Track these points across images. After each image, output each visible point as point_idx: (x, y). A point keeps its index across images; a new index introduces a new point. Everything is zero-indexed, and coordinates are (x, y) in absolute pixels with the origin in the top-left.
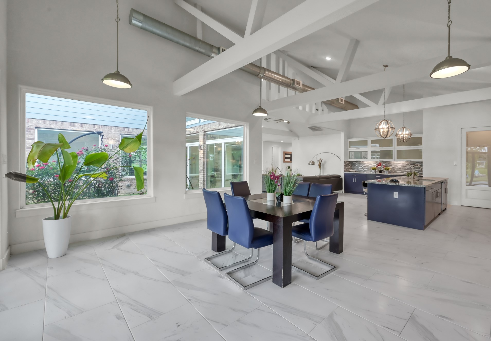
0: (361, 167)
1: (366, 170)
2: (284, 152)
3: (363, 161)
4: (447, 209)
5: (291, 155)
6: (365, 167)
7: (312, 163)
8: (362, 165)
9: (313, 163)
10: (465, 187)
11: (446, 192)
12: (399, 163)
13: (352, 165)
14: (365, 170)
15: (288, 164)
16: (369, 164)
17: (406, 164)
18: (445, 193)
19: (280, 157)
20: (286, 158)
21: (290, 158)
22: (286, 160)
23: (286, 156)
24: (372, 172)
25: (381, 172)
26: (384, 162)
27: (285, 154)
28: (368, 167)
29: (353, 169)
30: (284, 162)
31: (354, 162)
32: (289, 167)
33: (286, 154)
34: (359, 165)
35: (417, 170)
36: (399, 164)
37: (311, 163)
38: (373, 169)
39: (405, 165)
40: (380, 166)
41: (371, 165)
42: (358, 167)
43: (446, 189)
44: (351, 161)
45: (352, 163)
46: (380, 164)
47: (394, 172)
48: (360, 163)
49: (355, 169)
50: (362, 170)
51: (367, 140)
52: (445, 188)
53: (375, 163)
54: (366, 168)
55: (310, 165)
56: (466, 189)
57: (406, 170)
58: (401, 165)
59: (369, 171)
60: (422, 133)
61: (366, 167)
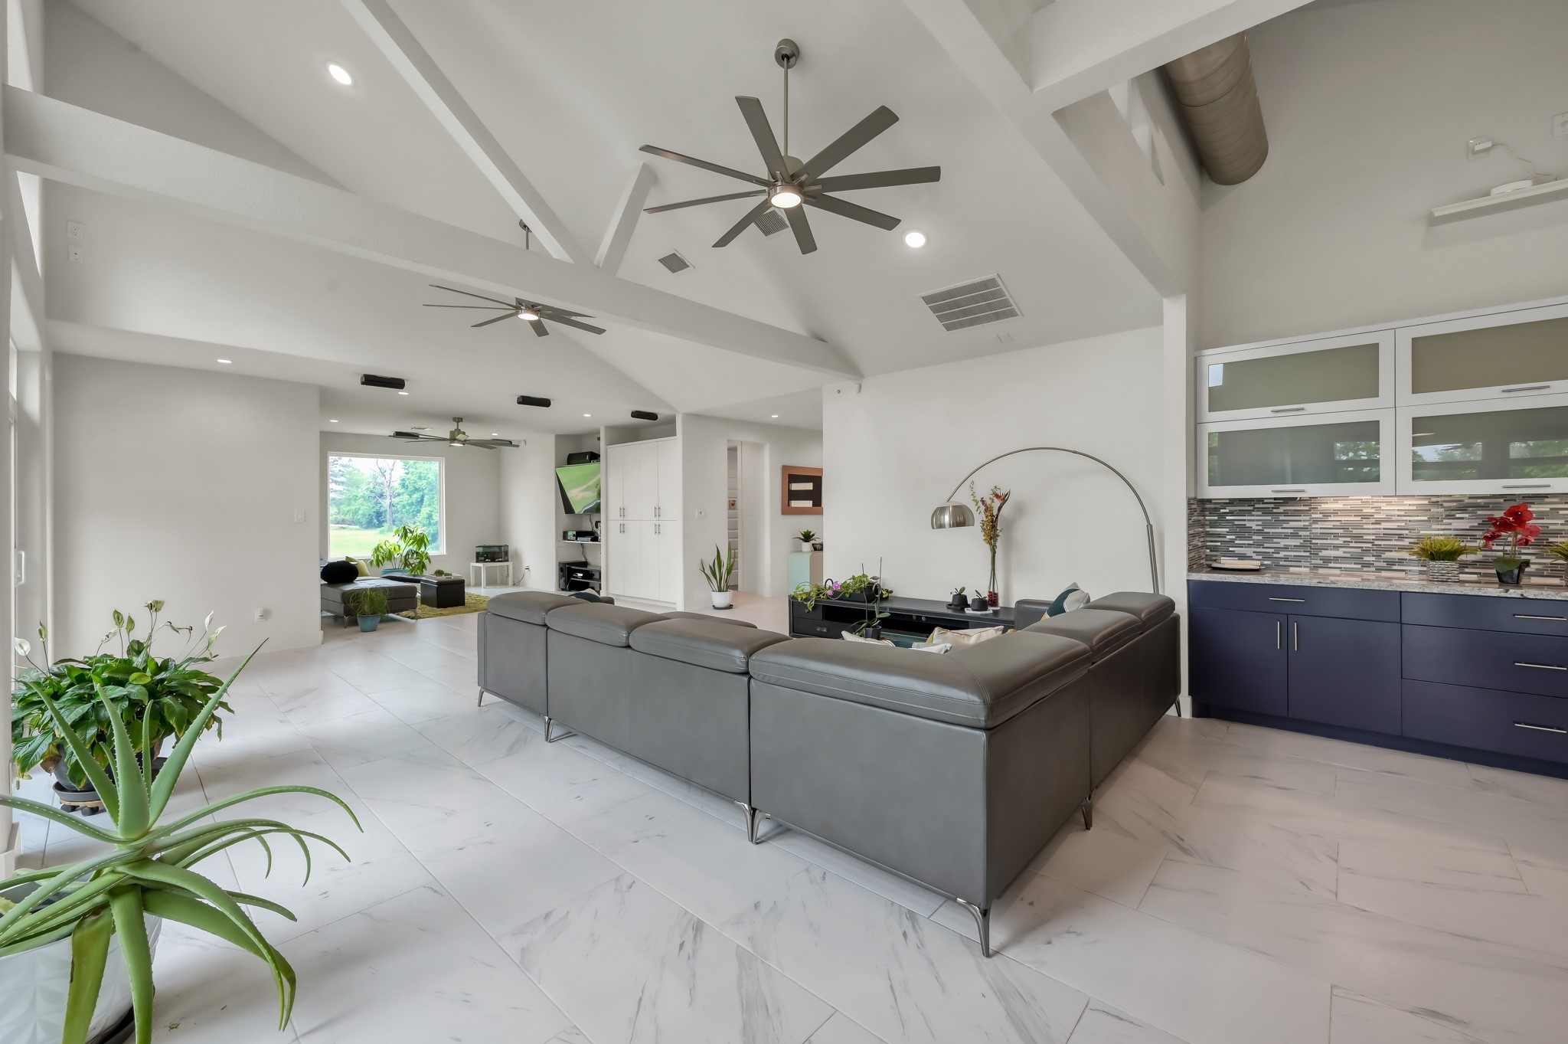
0: (1295, 536)
1: (1336, 559)
2: (785, 468)
5: (817, 481)
6: (1324, 536)
7: (954, 516)
8: (1301, 524)
9: (960, 519)
14: (1327, 560)
15: (806, 523)
16: (1366, 517)
19: (768, 487)
20: (794, 495)
21: (816, 496)
22: (795, 504)
23: (795, 487)
27: (792, 476)
28: (1358, 538)
30: (787, 510)
32: (807, 537)
33: (793, 478)
34: (1279, 523)
37: (947, 519)
41: (1378, 522)
42: (1269, 537)
48: (1285, 513)
50: (1298, 559)
51: (1375, 347)
53: (1422, 510)
54: (1336, 547)
55: (941, 526)
59: (1368, 565)
61: (1336, 536)
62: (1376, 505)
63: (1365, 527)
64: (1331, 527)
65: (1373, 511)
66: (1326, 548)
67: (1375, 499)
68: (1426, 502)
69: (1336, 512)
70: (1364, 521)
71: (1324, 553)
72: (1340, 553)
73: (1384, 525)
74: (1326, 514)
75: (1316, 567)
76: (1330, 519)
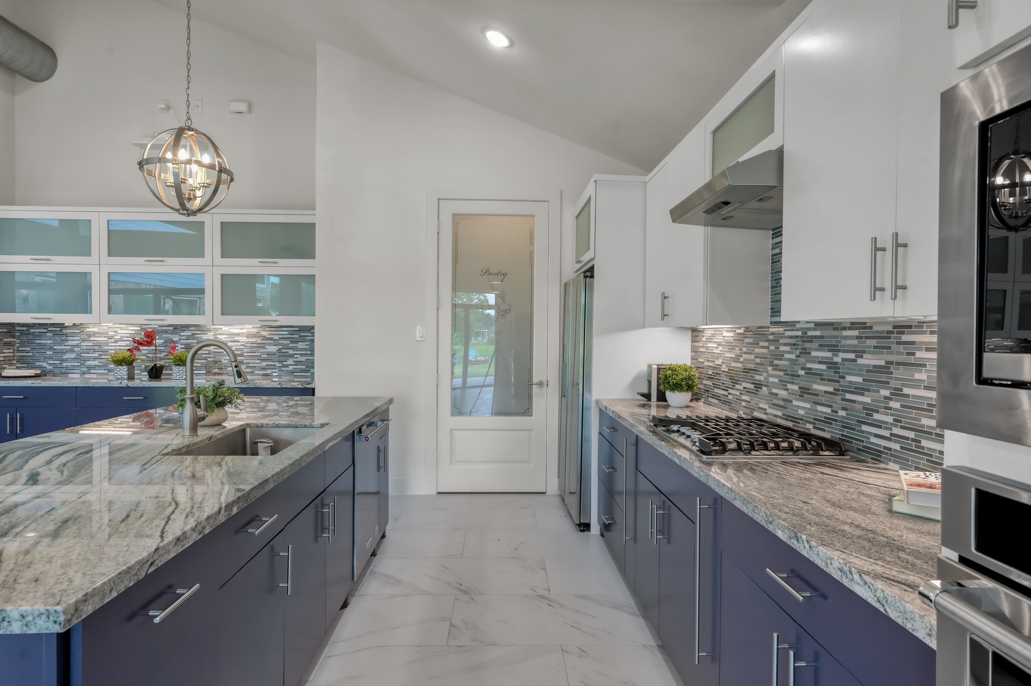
0: (71, 352)
1: (95, 367)
3: (77, 322)
4: (387, 534)
6: (88, 351)
8: (75, 343)
10: (449, 421)
11: (382, 464)
12: (238, 335)
13: (22, 344)
14: (90, 368)
16: (110, 338)
17: (265, 338)
18: (379, 471)
24: (117, 378)
25: (155, 373)
26: (177, 328)
28: (106, 352)
29: (24, 362)
31: (33, 326)
34: (62, 343)
35: (303, 359)
36: (237, 338)
38: (119, 362)
39: (259, 341)
40: (149, 344)
41: (116, 342)
42: (56, 353)
43: (382, 454)
44: (18, 324)
45: (22, 333)
46: (149, 338)
47: (217, 371)
48: (66, 335)
49: (39, 361)
51: (88, 223)
52: (379, 447)
56: (451, 430)
57: (263, 360)
58: (244, 339)
60: (314, 209)
61: (95, 351)
62: (115, 329)
63: (110, 344)
64: (92, 344)
65: (114, 334)
66: (89, 359)
67: (115, 326)
68: (139, 329)
69: (94, 334)
70: (110, 340)
71: (88, 363)
72: (96, 363)
73: (120, 343)
74: (89, 335)
75: (84, 373)
76: (91, 339)
